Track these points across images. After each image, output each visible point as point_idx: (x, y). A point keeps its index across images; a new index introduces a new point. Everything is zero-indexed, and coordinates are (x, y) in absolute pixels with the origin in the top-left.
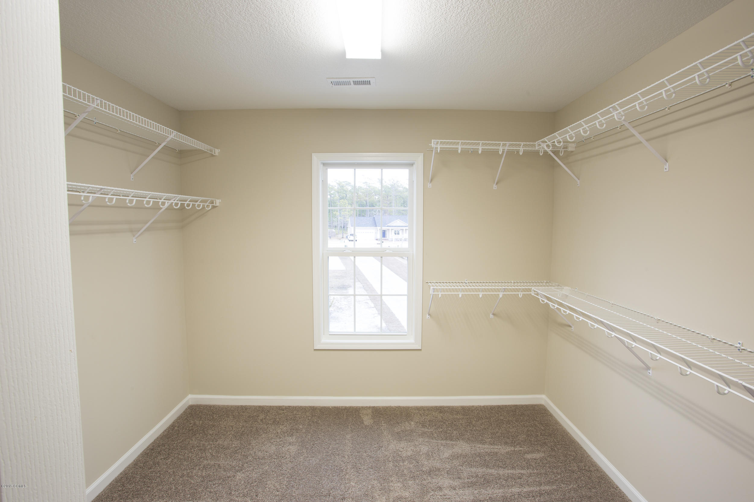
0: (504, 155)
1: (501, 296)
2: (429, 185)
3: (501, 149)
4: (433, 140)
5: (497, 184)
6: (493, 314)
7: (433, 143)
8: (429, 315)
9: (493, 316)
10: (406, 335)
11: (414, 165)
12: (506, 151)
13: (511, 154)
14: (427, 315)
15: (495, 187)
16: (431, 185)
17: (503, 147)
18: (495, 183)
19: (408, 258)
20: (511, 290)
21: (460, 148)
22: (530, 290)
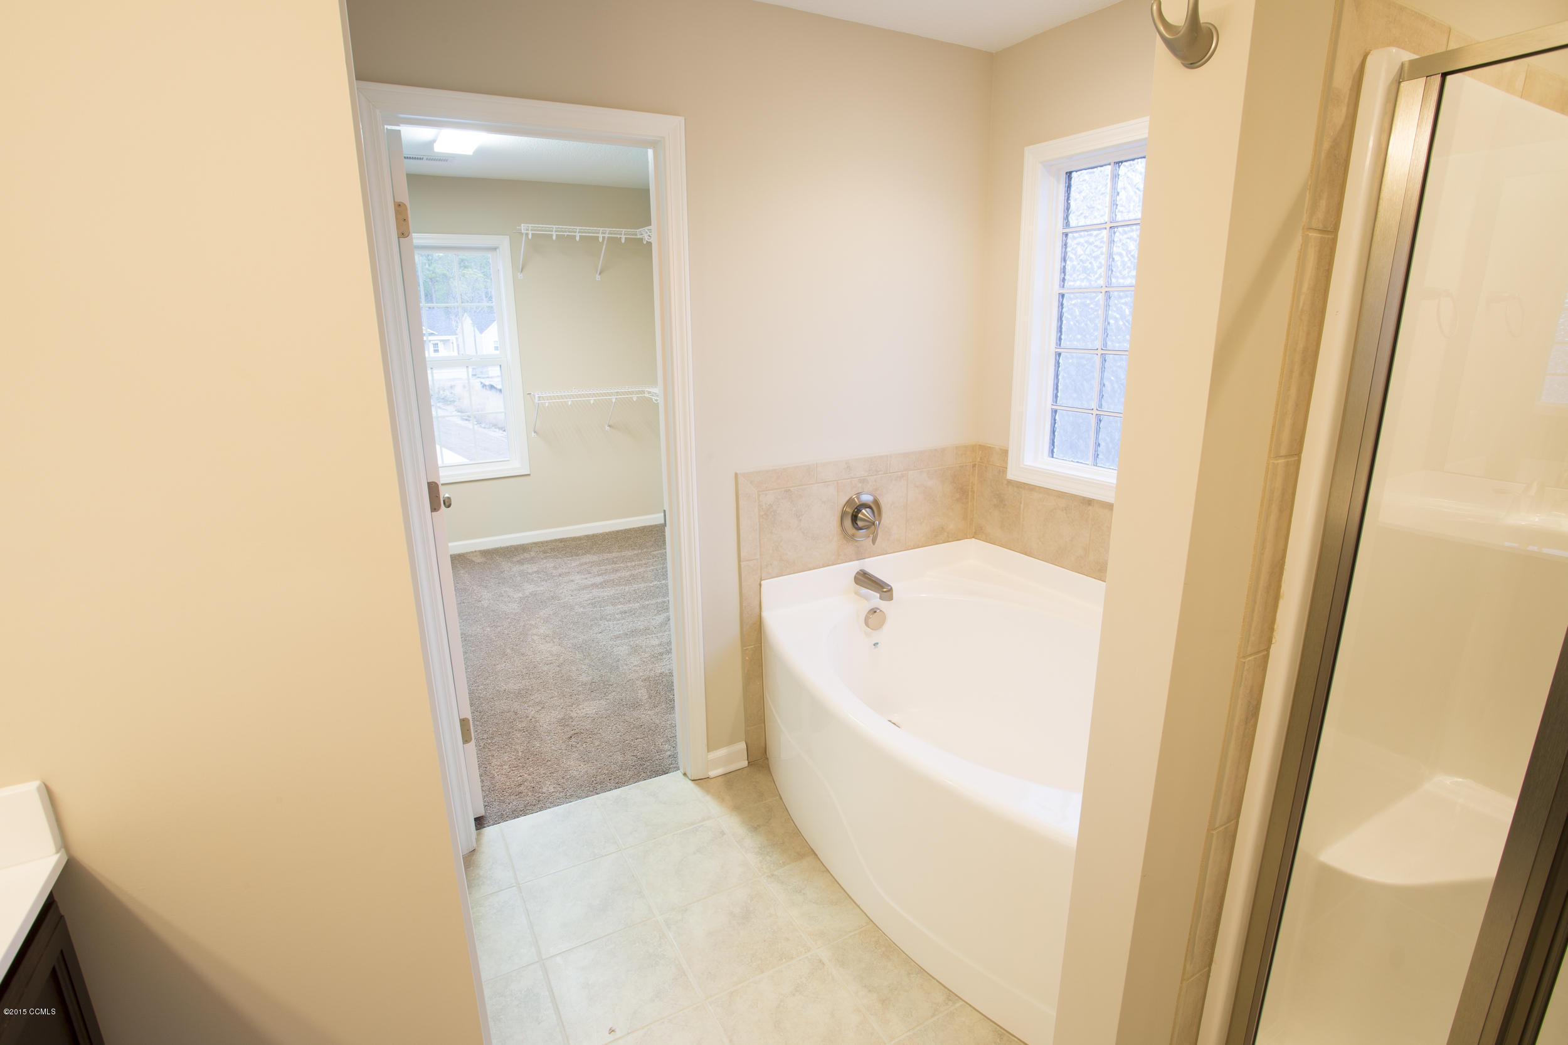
0: (605, 242)
1: (614, 400)
2: (520, 276)
3: (601, 236)
4: (522, 225)
5: (600, 274)
6: (609, 426)
7: (523, 227)
8: (535, 432)
9: (609, 428)
10: (508, 461)
11: (498, 250)
12: (606, 238)
13: (614, 241)
14: (533, 433)
15: (598, 277)
16: (521, 275)
17: (603, 233)
18: (598, 273)
19: (500, 366)
20: (623, 393)
21: (554, 234)
22: (643, 392)
